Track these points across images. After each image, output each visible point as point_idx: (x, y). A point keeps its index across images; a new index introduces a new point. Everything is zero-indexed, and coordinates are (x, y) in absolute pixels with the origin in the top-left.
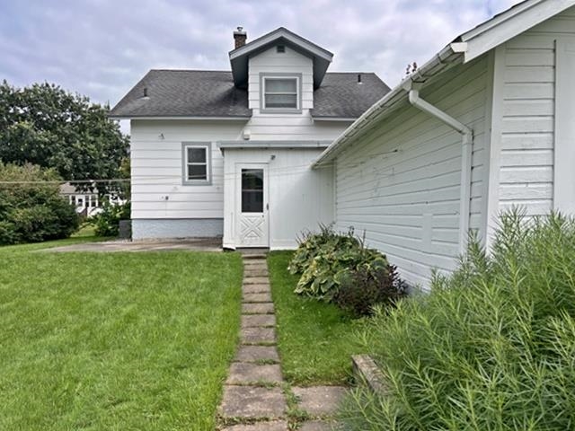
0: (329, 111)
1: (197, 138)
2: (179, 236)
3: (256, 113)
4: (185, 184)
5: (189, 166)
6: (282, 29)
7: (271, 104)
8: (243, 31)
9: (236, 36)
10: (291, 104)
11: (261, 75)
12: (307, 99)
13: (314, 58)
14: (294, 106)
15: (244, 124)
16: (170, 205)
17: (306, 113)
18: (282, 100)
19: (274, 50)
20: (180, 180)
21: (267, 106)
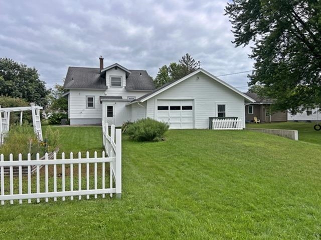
0: (130, 87)
1: (90, 94)
2: (85, 123)
3: (109, 87)
4: (87, 108)
5: (88, 103)
6: (116, 64)
7: (114, 85)
8: (102, 57)
9: (100, 59)
11: (110, 76)
12: (124, 84)
13: (126, 72)
14: (120, 85)
15: (105, 91)
16: (82, 114)
17: (124, 88)
18: (116, 83)
19: (114, 69)
20: (85, 107)
21: (112, 85)
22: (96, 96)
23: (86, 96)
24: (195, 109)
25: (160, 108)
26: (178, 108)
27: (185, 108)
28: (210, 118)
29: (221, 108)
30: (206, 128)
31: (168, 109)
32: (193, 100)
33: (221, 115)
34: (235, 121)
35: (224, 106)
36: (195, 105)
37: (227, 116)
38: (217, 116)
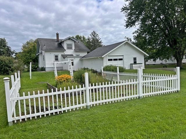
0: (77, 49)
1: (56, 54)
3: (66, 50)
4: (55, 61)
5: (55, 59)
6: (70, 37)
7: (68, 48)
9: (57, 34)
10: (71, 48)
11: (66, 43)
12: (74, 48)
13: (74, 41)
14: (72, 48)
15: (64, 51)
17: (73, 50)
18: (70, 47)
19: (68, 39)
22: (60, 55)
23: (54, 55)
24: (124, 60)
25: (109, 60)
26: (116, 60)
27: (120, 59)
28: (131, 64)
29: (135, 59)
30: (129, 69)
31: (112, 60)
32: (123, 56)
33: (135, 63)
34: (141, 65)
35: (136, 58)
36: (124, 58)
37: (137, 63)
38: (133, 63)
